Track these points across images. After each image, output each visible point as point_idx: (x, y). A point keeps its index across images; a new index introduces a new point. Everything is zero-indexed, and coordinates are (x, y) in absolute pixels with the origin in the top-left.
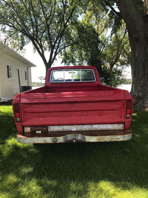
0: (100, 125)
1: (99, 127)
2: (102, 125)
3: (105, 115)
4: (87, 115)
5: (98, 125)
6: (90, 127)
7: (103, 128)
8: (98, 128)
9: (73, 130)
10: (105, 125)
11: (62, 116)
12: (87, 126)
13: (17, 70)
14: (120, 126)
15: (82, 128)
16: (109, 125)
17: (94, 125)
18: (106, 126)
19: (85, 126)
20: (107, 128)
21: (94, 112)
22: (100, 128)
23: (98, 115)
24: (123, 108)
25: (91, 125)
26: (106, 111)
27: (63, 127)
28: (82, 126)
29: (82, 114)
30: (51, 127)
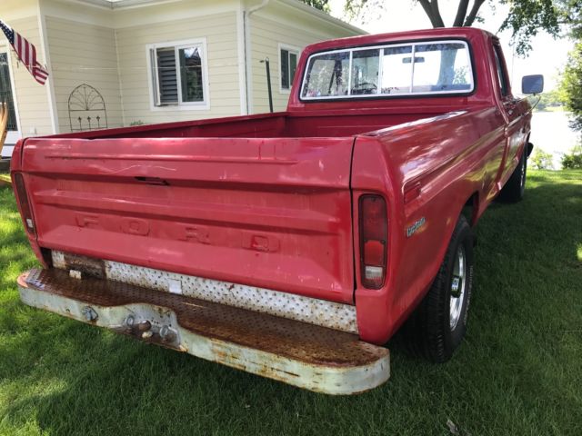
0: (263, 291)
1: (258, 297)
2: (270, 293)
3: (274, 252)
4: (208, 240)
5: (253, 290)
6: (227, 292)
7: (271, 304)
8: (253, 302)
9: (171, 290)
10: (280, 295)
11: (131, 230)
12: (215, 283)
13: (262, 61)
14: (341, 312)
15: (199, 290)
16: (297, 297)
17: (238, 287)
18: (284, 301)
19: (208, 282)
20: (287, 310)
21: (230, 230)
22: (262, 302)
23: (245, 248)
24: (341, 232)
25: (229, 285)
26: (277, 235)
27: (142, 272)
28: (200, 280)
29: (190, 233)
30: (111, 263)
